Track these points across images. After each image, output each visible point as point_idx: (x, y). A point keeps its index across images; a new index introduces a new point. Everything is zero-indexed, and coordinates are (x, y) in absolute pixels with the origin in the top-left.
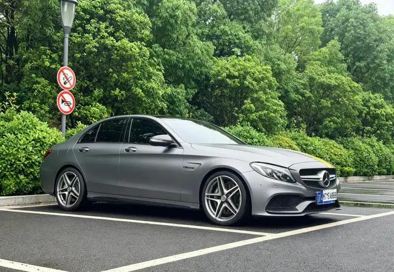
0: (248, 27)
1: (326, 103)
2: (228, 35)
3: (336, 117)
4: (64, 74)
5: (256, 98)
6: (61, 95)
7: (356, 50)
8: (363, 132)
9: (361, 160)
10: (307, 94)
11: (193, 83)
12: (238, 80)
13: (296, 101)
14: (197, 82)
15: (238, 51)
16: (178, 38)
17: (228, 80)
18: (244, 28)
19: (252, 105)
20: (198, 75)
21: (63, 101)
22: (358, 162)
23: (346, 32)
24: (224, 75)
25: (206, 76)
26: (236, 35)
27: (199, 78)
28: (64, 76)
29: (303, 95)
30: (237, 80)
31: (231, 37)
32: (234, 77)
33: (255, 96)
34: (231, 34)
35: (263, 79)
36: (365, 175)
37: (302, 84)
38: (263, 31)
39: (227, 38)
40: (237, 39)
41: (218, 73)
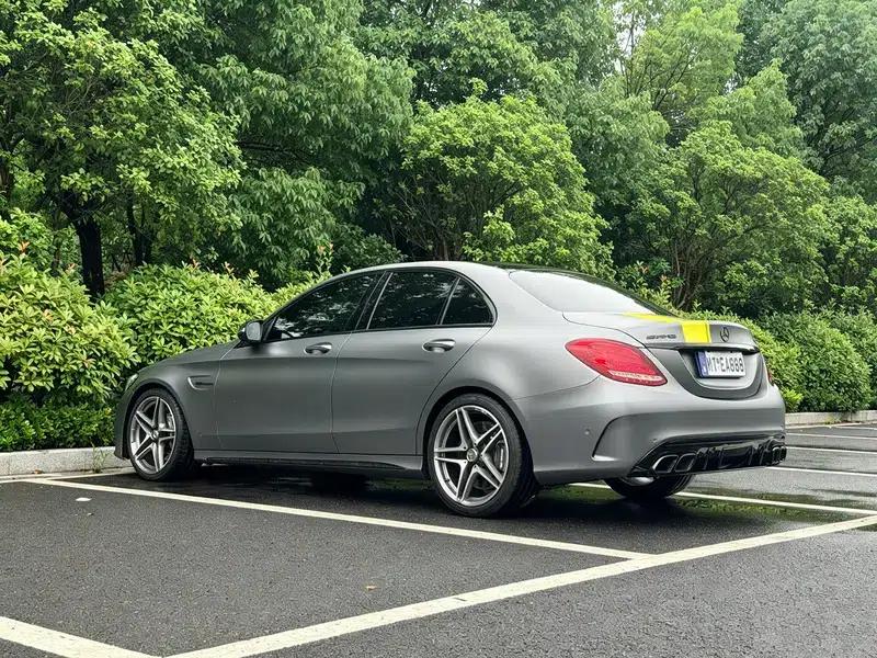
0: (527, 27)
1: (731, 224)
2: (467, 45)
3: (759, 259)
5: (520, 206)
7: (832, 93)
8: (839, 301)
9: (822, 371)
10: (682, 200)
11: (356, 167)
12: (473, 159)
13: (652, 218)
14: (370, 164)
15: (480, 85)
16: (290, 40)
17: (446, 159)
18: (515, 29)
19: (508, 226)
20: (369, 147)
22: (814, 375)
23: (806, 47)
24: (436, 145)
25: (393, 149)
26: (490, 47)
27: (371, 155)
29: (672, 205)
30: (470, 159)
31: (476, 50)
32: (463, 152)
33: (517, 200)
34: (478, 44)
35: (539, 157)
36: (831, 408)
37: (673, 177)
38: (571, 39)
39: (465, 53)
40: (494, 56)
41: (424, 143)
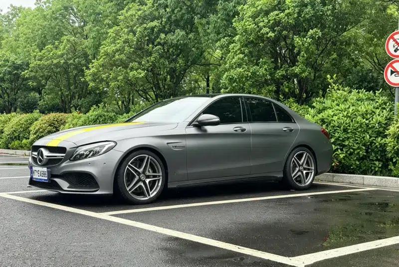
4: (395, 40)
6: (391, 65)
21: (392, 73)
28: (394, 43)
